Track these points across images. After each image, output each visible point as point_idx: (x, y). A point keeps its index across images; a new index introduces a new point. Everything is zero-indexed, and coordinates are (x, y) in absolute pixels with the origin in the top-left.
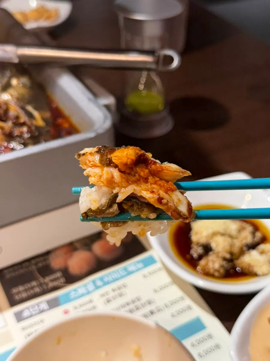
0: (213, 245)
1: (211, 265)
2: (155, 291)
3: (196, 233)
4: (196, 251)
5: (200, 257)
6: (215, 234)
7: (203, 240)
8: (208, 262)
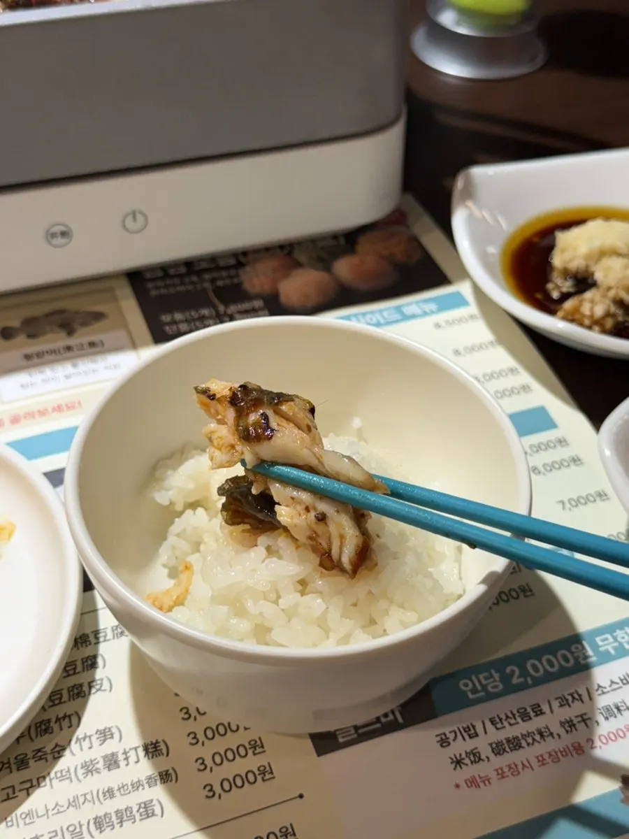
0: (599, 276)
1: (586, 309)
2: (457, 352)
3: (563, 251)
4: (558, 286)
5: (565, 297)
6: (603, 253)
7: (576, 264)
8: (581, 302)
